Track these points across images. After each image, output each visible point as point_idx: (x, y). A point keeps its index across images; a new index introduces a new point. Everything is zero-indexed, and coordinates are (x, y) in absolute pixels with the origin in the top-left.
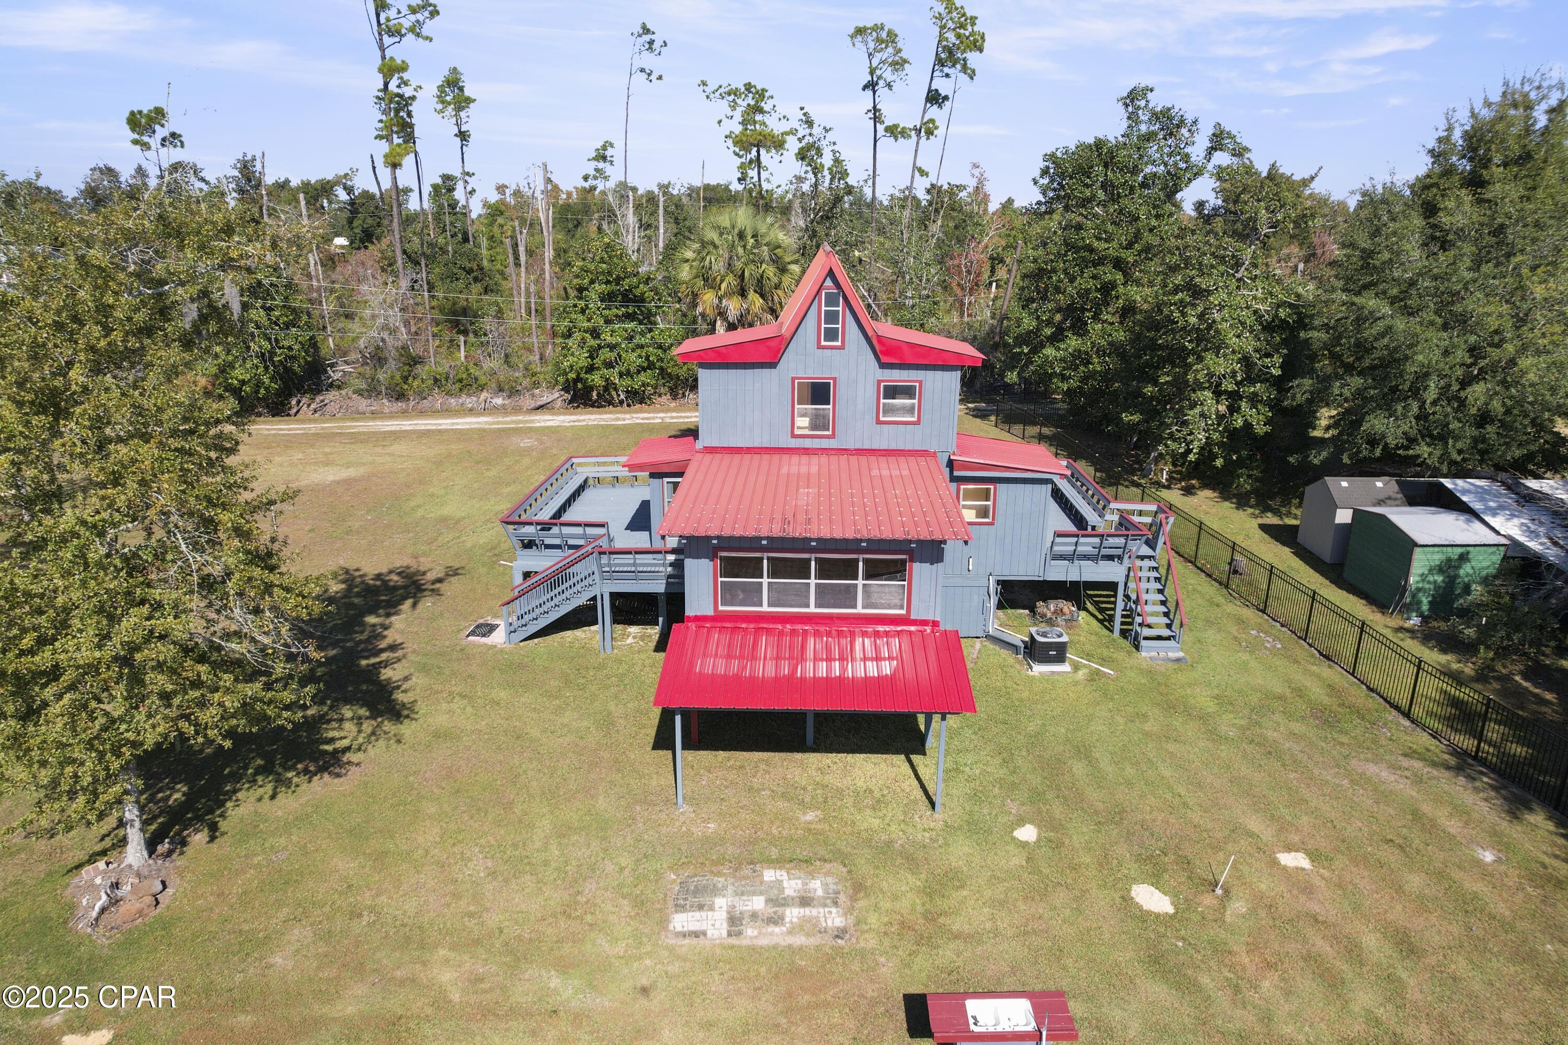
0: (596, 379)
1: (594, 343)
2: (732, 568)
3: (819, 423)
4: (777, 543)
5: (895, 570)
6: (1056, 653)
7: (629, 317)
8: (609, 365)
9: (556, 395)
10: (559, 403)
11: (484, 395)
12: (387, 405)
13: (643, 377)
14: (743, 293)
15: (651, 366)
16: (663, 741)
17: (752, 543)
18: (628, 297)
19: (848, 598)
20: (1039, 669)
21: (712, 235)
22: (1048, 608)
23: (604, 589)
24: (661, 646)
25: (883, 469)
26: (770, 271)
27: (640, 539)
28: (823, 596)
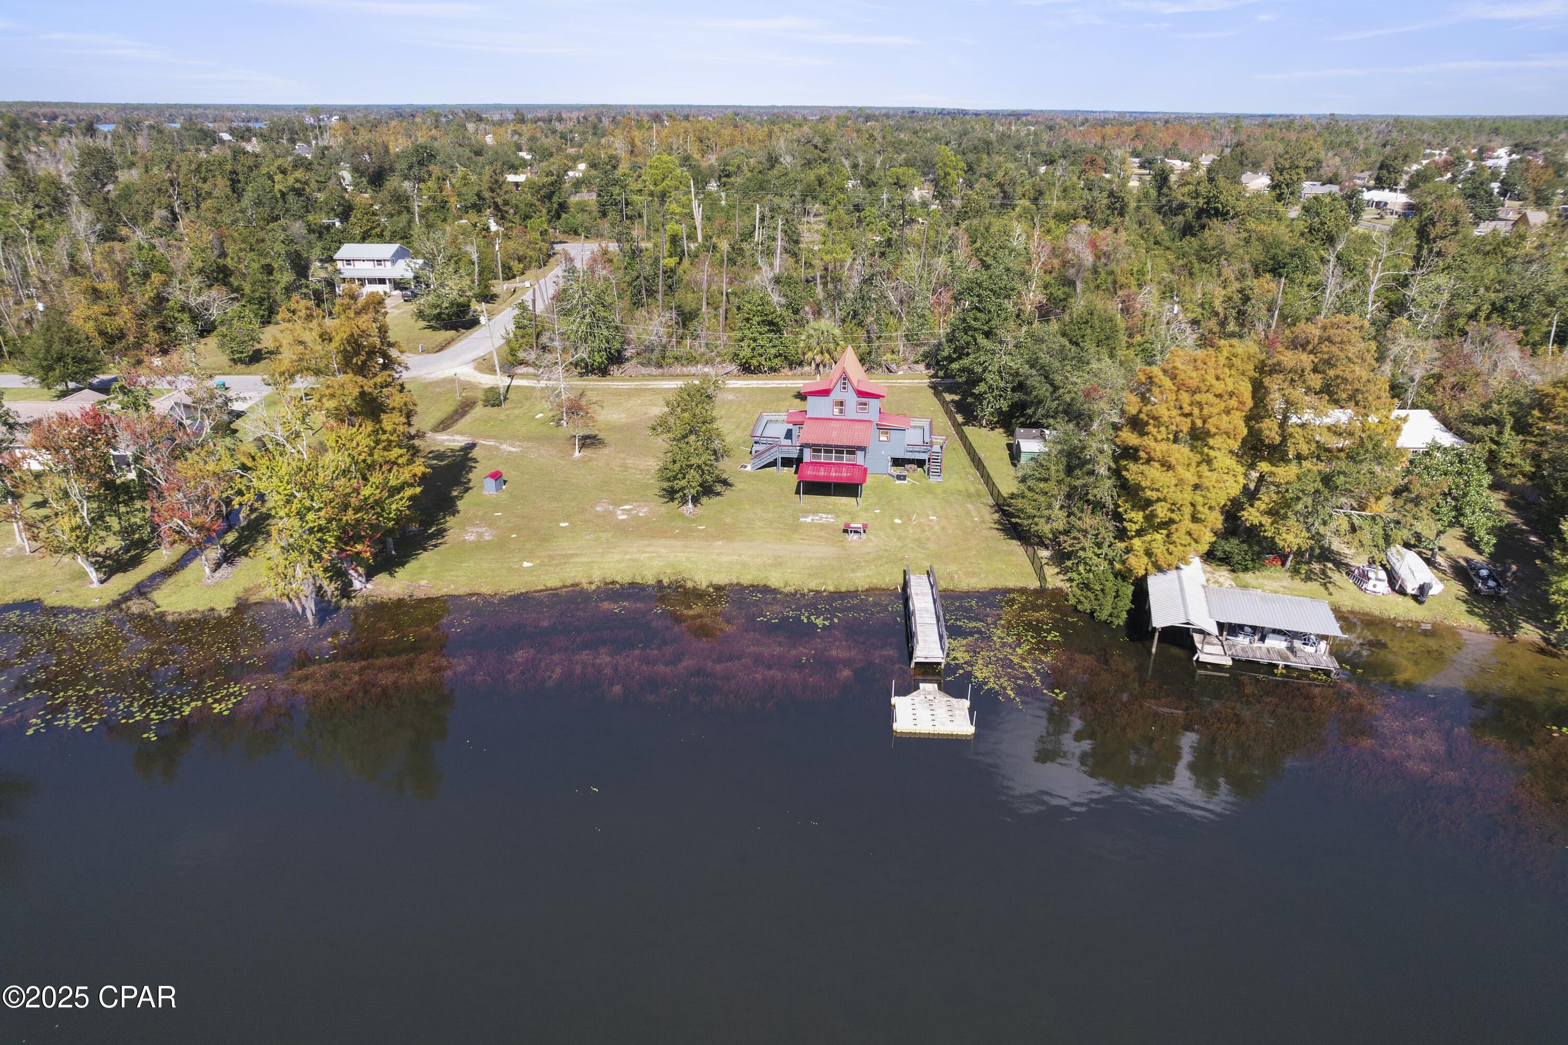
0: (754, 362)
1: (753, 345)
2: (815, 451)
3: (841, 411)
4: (825, 446)
5: (853, 453)
6: (904, 478)
7: (770, 331)
8: (761, 355)
9: (733, 368)
10: (735, 371)
11: (699, 366)
12: (654, 371)
13: (776, 361)
14: (822, 353)
15: (780, 355)
16: (798, 492)
17: (819, 445)
18: (771, 323)
19: (842, 458)
20: (898, 482)
21: (812, 332)
22: (908, 466)
23: (779, 456)
24: (796, 472)
25: (858, 426)
26: (832, 346)
27: (788, 442)
28: (836, 458)
